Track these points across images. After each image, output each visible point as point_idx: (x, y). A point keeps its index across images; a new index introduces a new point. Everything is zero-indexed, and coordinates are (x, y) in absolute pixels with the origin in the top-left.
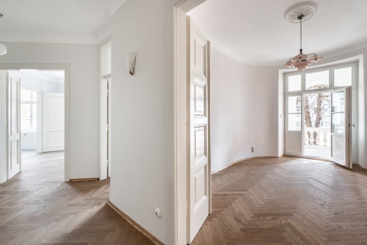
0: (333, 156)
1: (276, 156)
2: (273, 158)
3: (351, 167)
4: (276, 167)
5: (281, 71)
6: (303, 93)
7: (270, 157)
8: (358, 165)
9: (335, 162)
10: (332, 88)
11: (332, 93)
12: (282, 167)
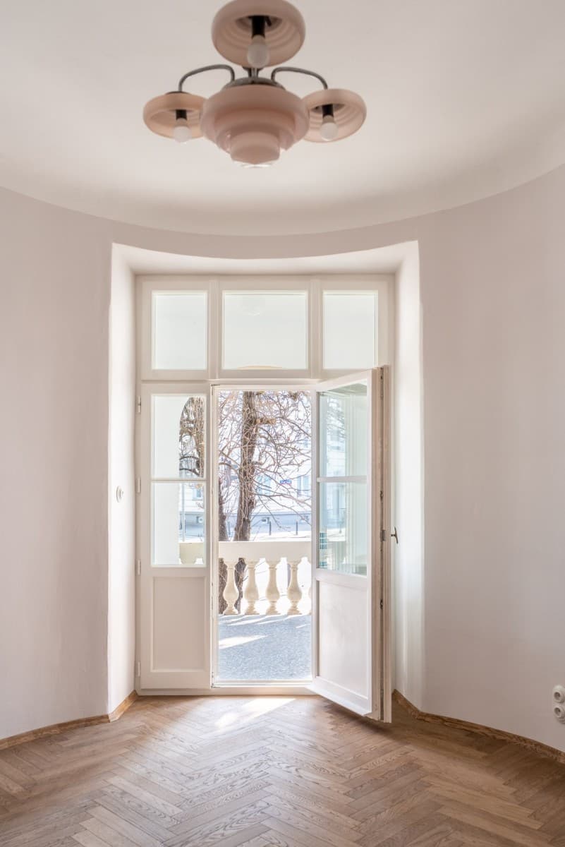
0: (321, 673)
1: (99, 714)
2: (79, 731)
3: (388, 719)
4: (95, 805)
5: (123, 256)
6: (213, 381)
7: (66, 729)
8: (396, 695)
9: (327, 700)
10: (316, 369)
11: (319, 394)
12: (124, 793)
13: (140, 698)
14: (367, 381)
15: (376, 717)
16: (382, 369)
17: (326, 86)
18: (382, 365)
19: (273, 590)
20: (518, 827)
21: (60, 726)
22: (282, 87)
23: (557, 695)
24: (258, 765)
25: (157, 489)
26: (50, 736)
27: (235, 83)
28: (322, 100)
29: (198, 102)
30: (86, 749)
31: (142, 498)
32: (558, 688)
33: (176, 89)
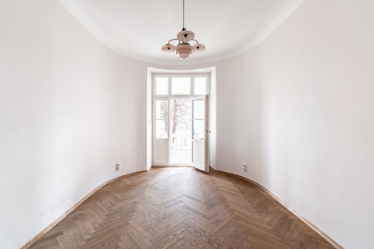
0: (193, 162)
1: (145, 170)
2: (142, 173)
3: (208, 171)
4: (147, 187)
5: (150, 70)
6: (169, 97)
7: (138, 173)
8: (210, 167)
9: (195, 168)
10: (192, 95)
11: (193, 100)
12: (152, 185)
13: (153, 167)
14: (204, 98)
15: (205, 171)
16: (207, 95)
17: (197, 42)
18: (207, 94)
19: (181, 145)
20: (235, 191)
21: (137, 172)
22: (190, 45)
23: (244, 166)
24: (180, 180)
25: (157, 122)
26: (135, 174)
27: (180, 44)
28: (197, 46)
29: (173, 47)
30: (143, 177)
31: (154, 123)
32: (245, 164)
33: (168, 43)
